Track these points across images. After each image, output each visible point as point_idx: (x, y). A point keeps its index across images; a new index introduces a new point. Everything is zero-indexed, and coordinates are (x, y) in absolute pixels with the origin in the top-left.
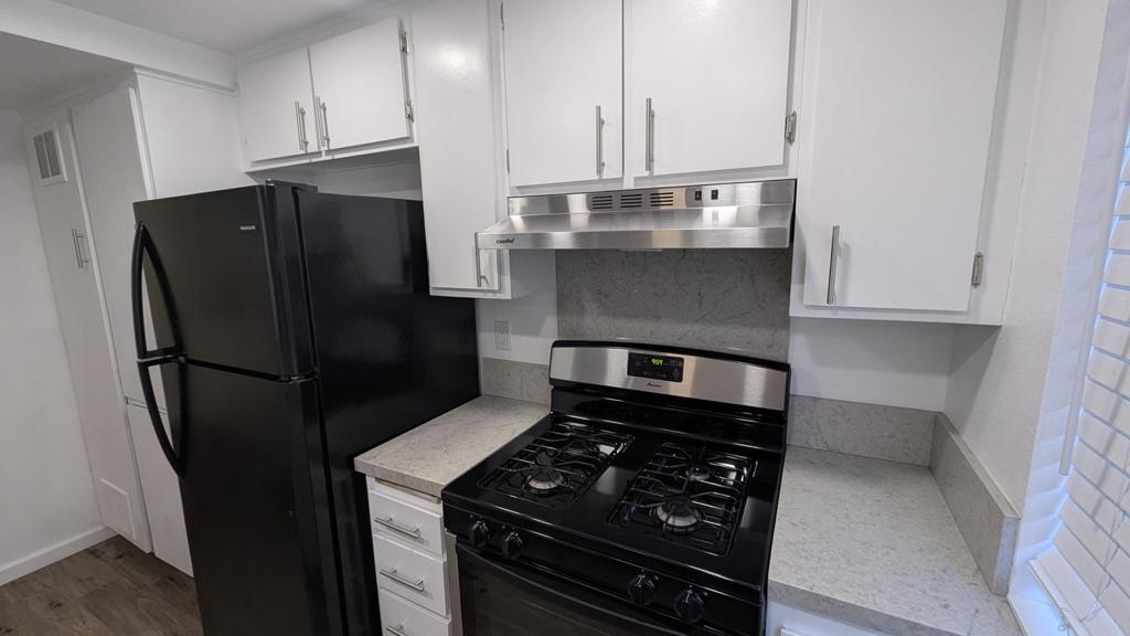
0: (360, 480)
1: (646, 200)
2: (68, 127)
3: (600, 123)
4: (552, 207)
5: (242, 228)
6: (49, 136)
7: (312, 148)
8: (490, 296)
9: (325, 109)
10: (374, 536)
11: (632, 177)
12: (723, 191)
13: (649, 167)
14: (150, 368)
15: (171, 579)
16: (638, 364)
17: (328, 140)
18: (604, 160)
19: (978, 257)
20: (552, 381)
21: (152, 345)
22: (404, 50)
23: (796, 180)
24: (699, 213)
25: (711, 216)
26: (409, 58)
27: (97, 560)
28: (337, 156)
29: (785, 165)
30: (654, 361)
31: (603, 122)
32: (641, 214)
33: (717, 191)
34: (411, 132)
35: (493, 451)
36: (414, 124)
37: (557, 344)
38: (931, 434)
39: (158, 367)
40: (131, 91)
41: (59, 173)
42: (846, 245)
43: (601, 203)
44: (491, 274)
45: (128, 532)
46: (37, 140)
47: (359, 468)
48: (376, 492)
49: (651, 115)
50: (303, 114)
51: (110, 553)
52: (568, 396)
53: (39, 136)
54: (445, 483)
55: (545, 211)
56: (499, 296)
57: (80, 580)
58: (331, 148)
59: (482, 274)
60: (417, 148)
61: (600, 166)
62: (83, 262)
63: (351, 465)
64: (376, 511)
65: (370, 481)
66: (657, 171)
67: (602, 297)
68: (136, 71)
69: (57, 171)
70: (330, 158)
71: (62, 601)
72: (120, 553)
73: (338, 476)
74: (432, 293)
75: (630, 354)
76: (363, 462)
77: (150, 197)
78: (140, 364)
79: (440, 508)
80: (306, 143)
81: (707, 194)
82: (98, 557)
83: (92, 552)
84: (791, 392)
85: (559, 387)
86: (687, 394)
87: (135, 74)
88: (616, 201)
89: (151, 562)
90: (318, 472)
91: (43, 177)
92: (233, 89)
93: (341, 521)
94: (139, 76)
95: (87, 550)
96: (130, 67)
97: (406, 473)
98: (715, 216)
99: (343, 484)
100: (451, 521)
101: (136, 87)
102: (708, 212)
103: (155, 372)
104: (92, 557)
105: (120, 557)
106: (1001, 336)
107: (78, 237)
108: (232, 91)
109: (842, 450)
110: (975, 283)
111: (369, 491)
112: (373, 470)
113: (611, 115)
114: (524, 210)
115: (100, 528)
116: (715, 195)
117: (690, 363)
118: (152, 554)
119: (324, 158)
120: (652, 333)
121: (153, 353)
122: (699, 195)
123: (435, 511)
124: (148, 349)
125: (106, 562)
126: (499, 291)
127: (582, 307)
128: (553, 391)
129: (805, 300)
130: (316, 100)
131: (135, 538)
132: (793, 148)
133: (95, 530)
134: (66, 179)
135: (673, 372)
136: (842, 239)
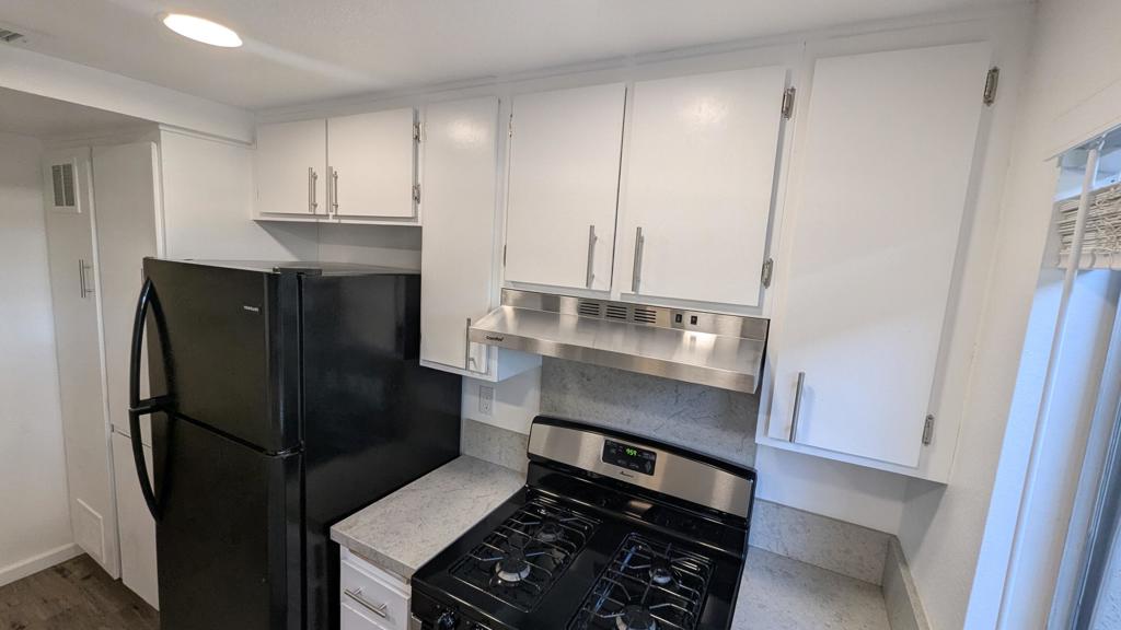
0: (333, 550)
1: (630, 313)
2: (88, 164)
3: (593, 240)
4: (543, 306)
5: (246, 307)
6: (68, 168)
7: (321, 210)
8: (477, 376)
9: (336, 178)
10: (342, 604)
11: (619, 292)
12: (703, 319)
13: (635, 288)
14: (141, 417)
15: (136, 608)
16: (613, 451)
17: (337, 206)
18: (595, 272)
19: (930, 419)
20: (530, 455)
21: (145, 394)
22: (417, 138)
23: (769, 320)
24: (679, 336)
25: (689, 338)
26: (420, 146)
27: (64, 580)
28: (343, 221)
29: (760, 306)
30: (628, 451)
31: (596, 239)
32: (624, 326)
33: (696, 318)
34: (416, 212)
35: (465, 530)
36: (420, 206)
37: (538, 420)
38: (884, 556)
39: (149, 415)
40: (154, 146)
41: (73, 204)
42: (810, 388)
43: (591, 310)
44: (480, 359)
45: (97, 552)
46: (56, 170)
47: (334, 537)
48: (349, 563)
49: (640, 240)
50: (316, 178)
51: (77, 573)
52: (544, 472)
53: (58, 166)
54: (416, 567)
55: (538, 307)
56: (484, 378)
57: (45, 601)
58: (339, 214)
59: (471, 356)
60: (421, 228)
61: (590, 278)
62: (85, 291)
63: (327, 532)
64: (346, 583)
65: (344, 551)
66: (642, 290)
67: (585, 379)
68: (161, 127)
69: (71, 202)
70: (336, 221)
71: (25, 623)
72: (87, 574)
73: (313, 540)
74: (422, 364)
75: (606, 441)
76: (339, 531)
77: (160, 256)
78: (131, 412)
79: (409, 588)
80: (316, 206)
81: (687, 319)
82: (65, 577)
83: (60, 570)
84: (756, 495)
85: (535, 461)
86: (656, 488)
87: (159, 130)
88: (604, 310)
89: (117, 588)
90: (293, 532)
91: (57, 204)
92: (252, 142)
93: (312, 585)
94: (162, 132)
95: (55, 567)
96: (156, 124)
97: (380, 550)
98: (693, 339)
99: (318, 548)
100: (417, 606)
101: (158, 142)
102: (688, 334)
103: (145, 421)
104: (59, 576)
105: (88, 577)
106: (946, 493)
107: (84, 268)
108: (249, 144)
109: (800, 558)
110: (926, 441)
111: (342, 561)
112: (347, 543)
113: (605, 236)
114: (516, 303)
115: (70, 545)
116: (694, 320)
117: (662, 458)
118: (120, 579)
119: (331, 220)
120: (629, 421)
121: (145, 402)
122: (679, 318)
123: (404, 592)
124: (141, 399)
125: (73, 582)
126: (486, 374)
127: (565, 387)
128: (530, 463)
129: (770, 433)
130: (329, 169)
131: (104, 562)
132: (768, 292)
133: (63, 548)
134: (80, 211)
135: (645, 464)
136: (806, 383)
